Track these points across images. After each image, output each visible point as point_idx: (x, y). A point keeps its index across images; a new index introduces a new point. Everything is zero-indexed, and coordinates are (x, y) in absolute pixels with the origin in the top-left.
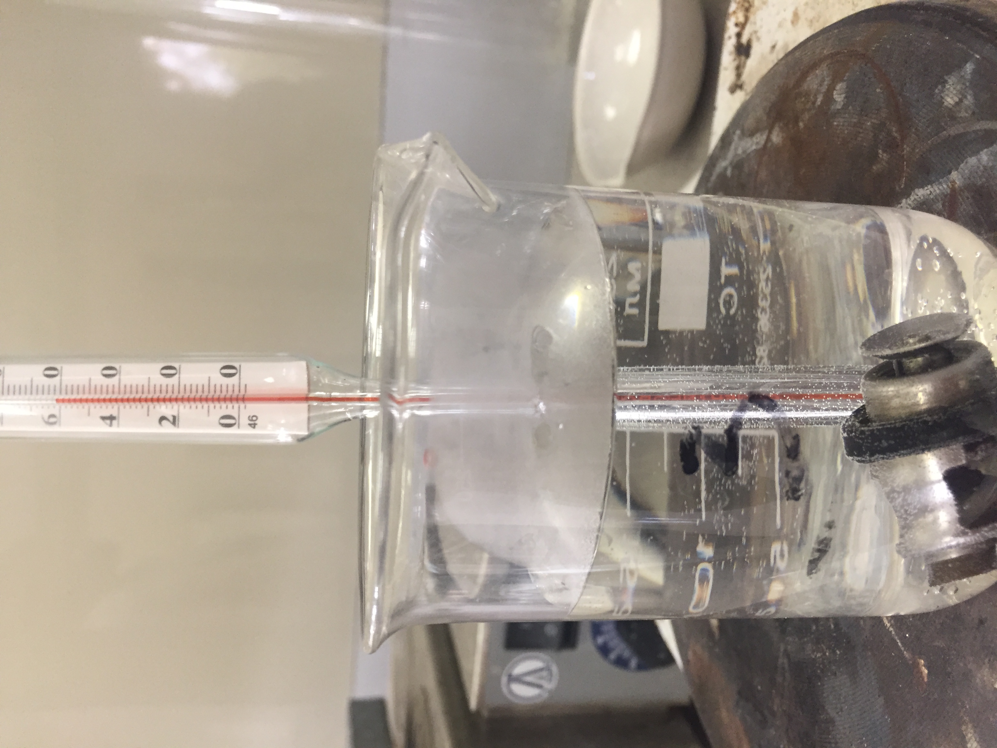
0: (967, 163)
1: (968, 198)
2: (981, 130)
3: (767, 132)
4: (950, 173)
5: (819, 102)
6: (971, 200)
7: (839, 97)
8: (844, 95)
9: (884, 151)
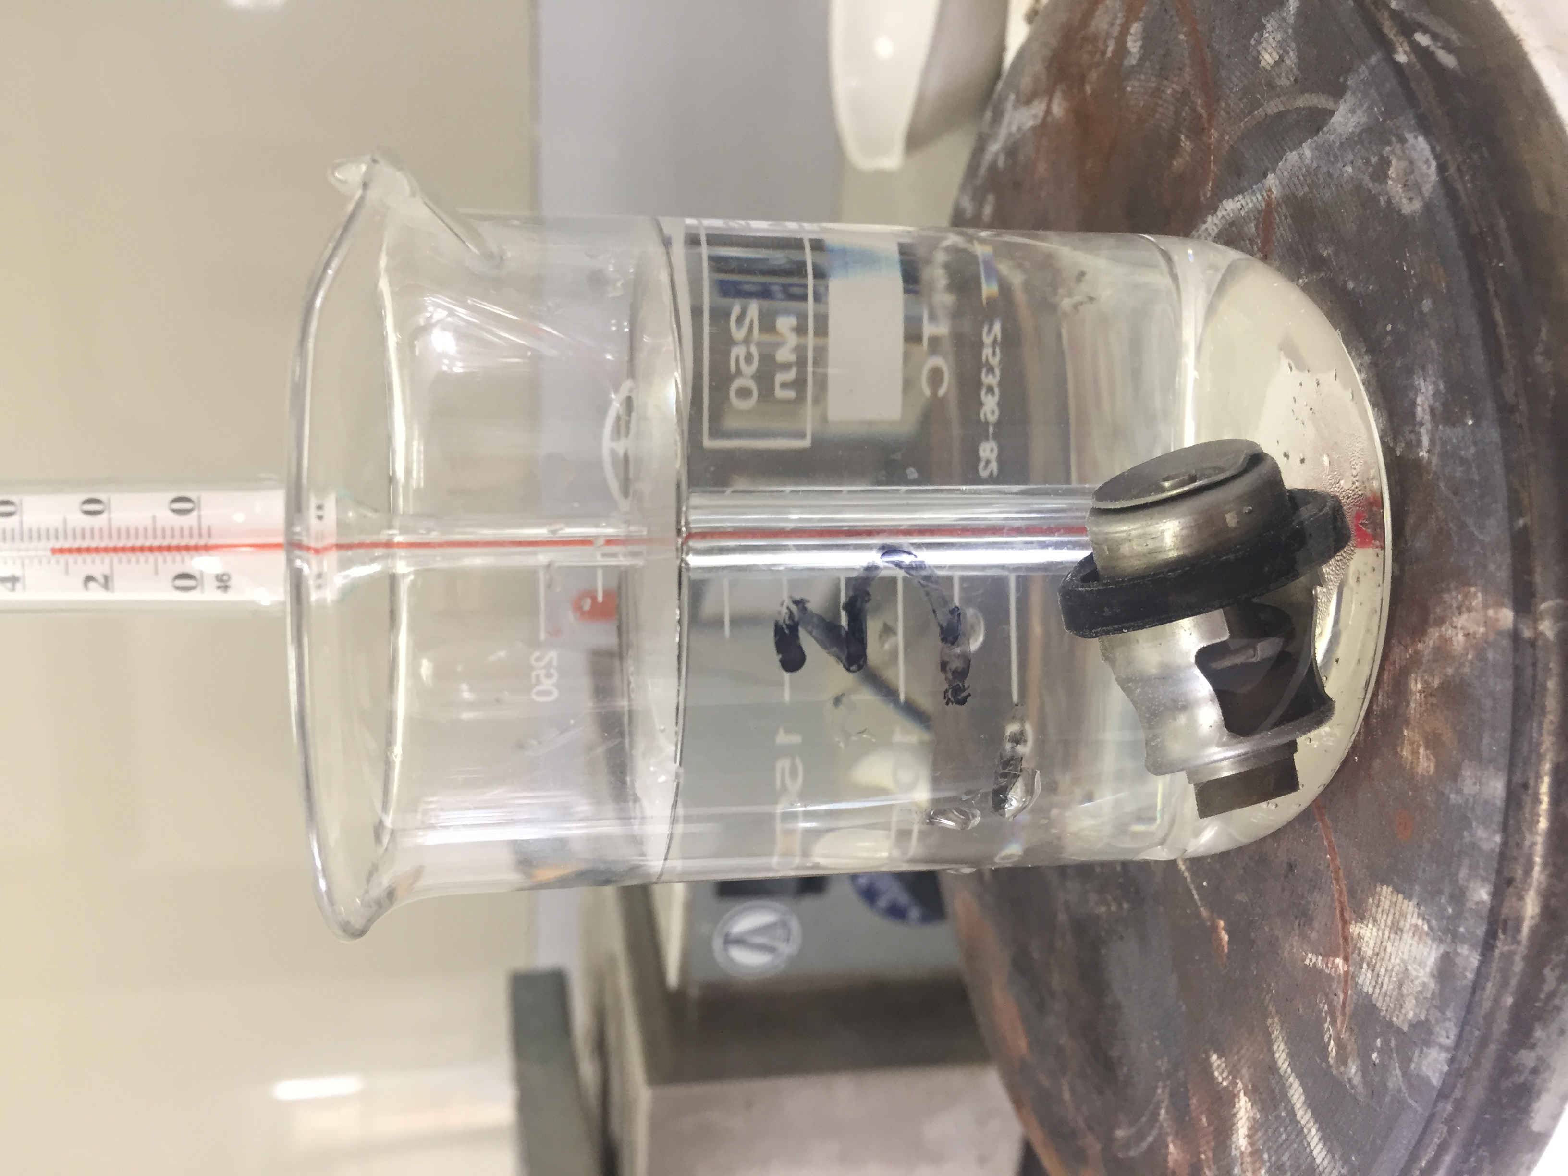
0: (1286, 160)
1: (1286, 218)
2: (1304, 109)
3: (1046, 99)
4: (1265, 176)
5: (1109, 54)
6: (1289, 220)
7: (1134, 46)
8: (1139, 43)
9: (1187, 137)
